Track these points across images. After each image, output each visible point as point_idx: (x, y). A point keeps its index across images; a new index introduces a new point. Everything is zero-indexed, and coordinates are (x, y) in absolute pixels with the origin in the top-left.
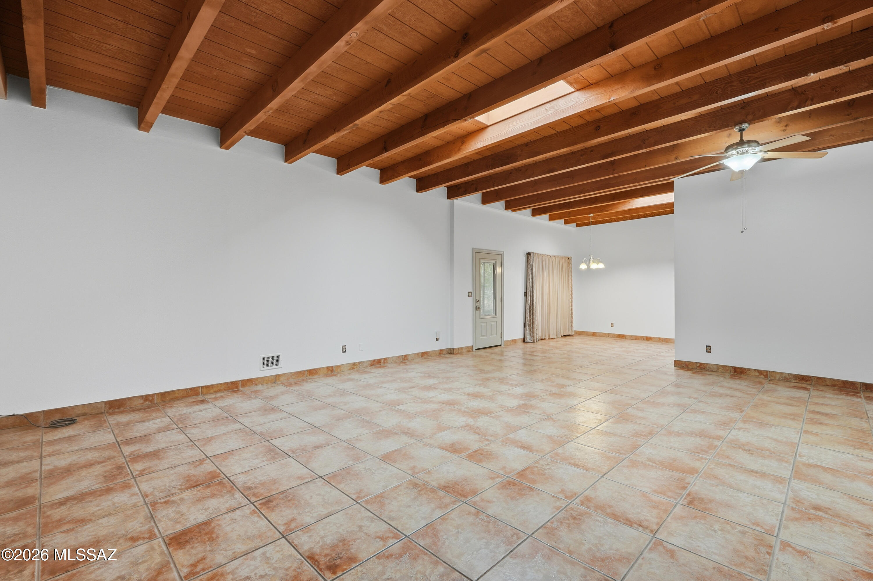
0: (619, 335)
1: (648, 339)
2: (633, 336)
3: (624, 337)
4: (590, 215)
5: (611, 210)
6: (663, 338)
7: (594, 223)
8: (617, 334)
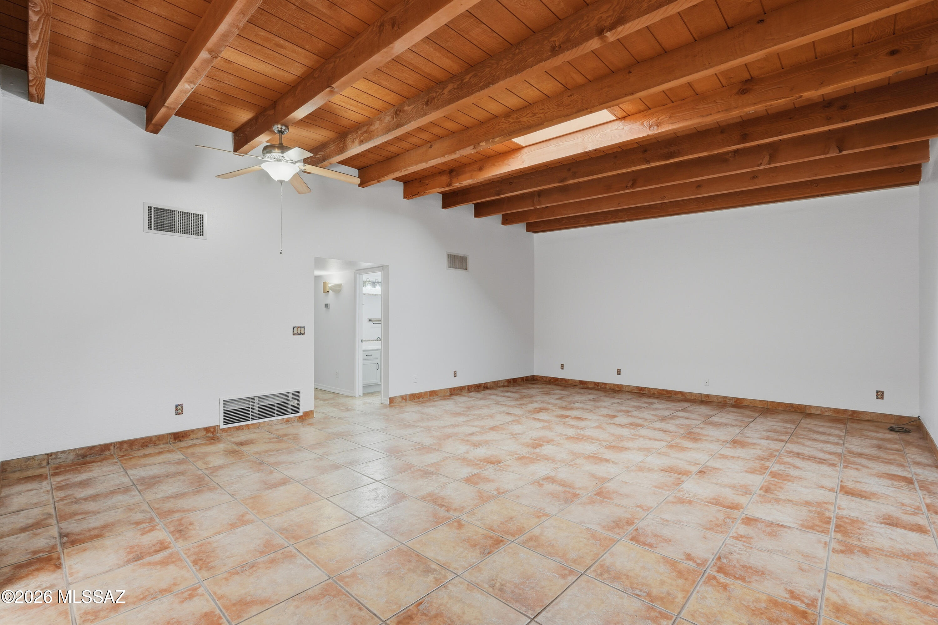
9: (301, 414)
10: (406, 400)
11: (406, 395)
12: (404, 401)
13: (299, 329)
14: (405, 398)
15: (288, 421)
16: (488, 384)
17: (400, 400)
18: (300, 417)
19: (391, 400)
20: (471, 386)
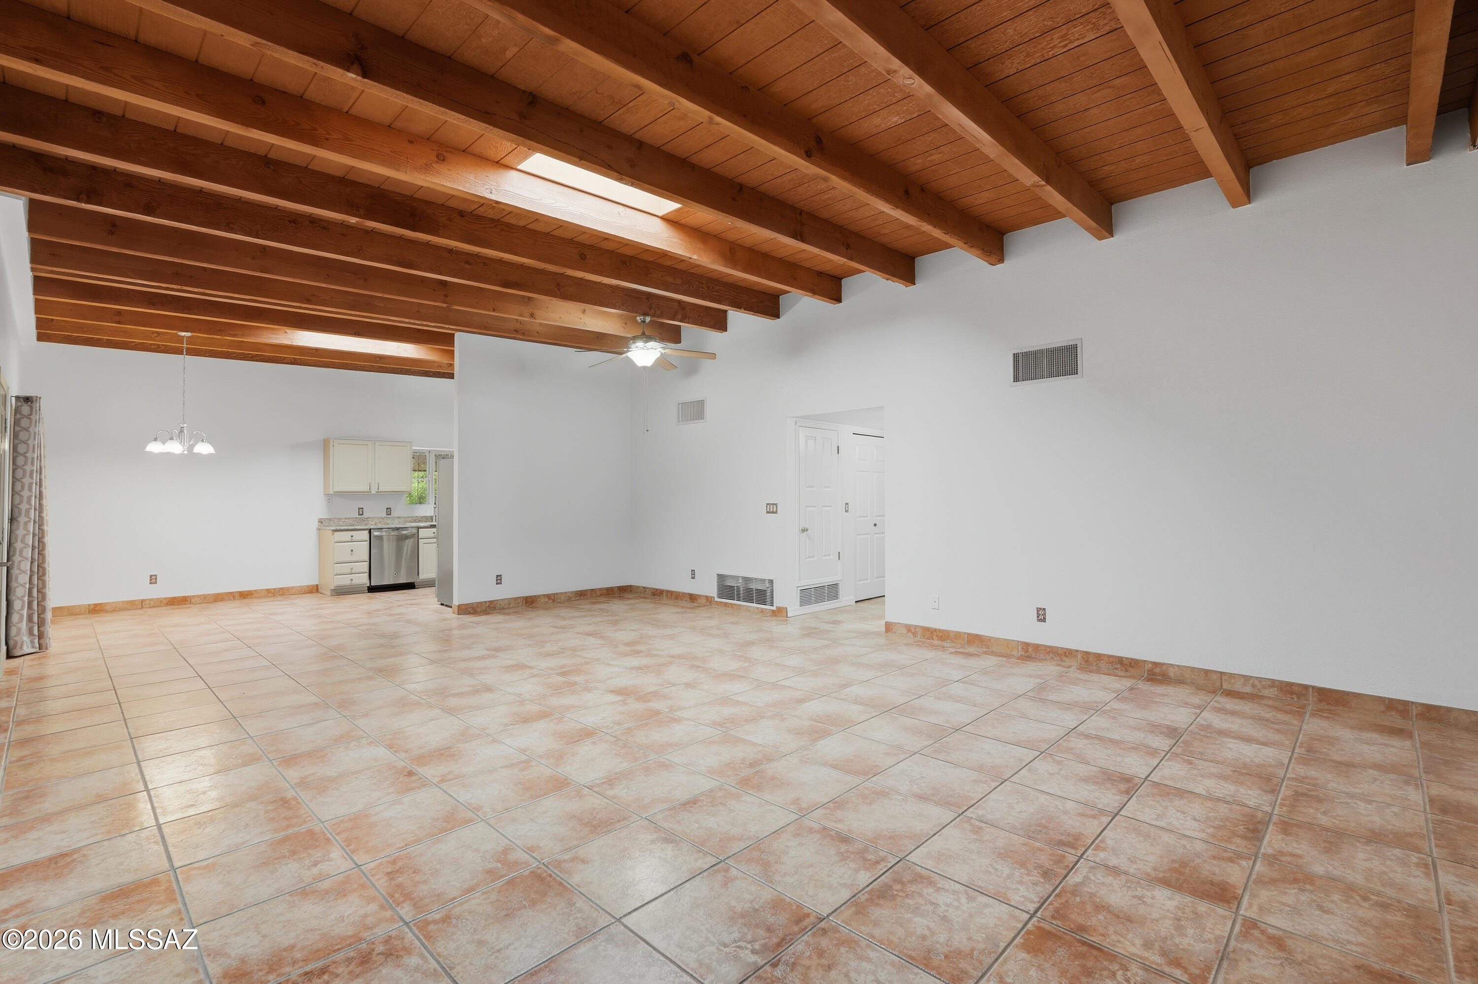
0: (174, 598)
1: (245, 595)
2: (208, 595)
3: (187, 601)
4: (183, 334)
5: (243, 336)
6: (275, 589)
7: (192, 352)
8: (165, 599)
9: (774, 608)
10: (915, 634)
11: (916, 627)
12: (910, 634)
13: (771, 506)
14: (913, 631)
15: (762, 611)
16: (1171, 669)
17: (905, 631)
18: (773, 611)
19: (889, 627)
20: (1099, 657)
